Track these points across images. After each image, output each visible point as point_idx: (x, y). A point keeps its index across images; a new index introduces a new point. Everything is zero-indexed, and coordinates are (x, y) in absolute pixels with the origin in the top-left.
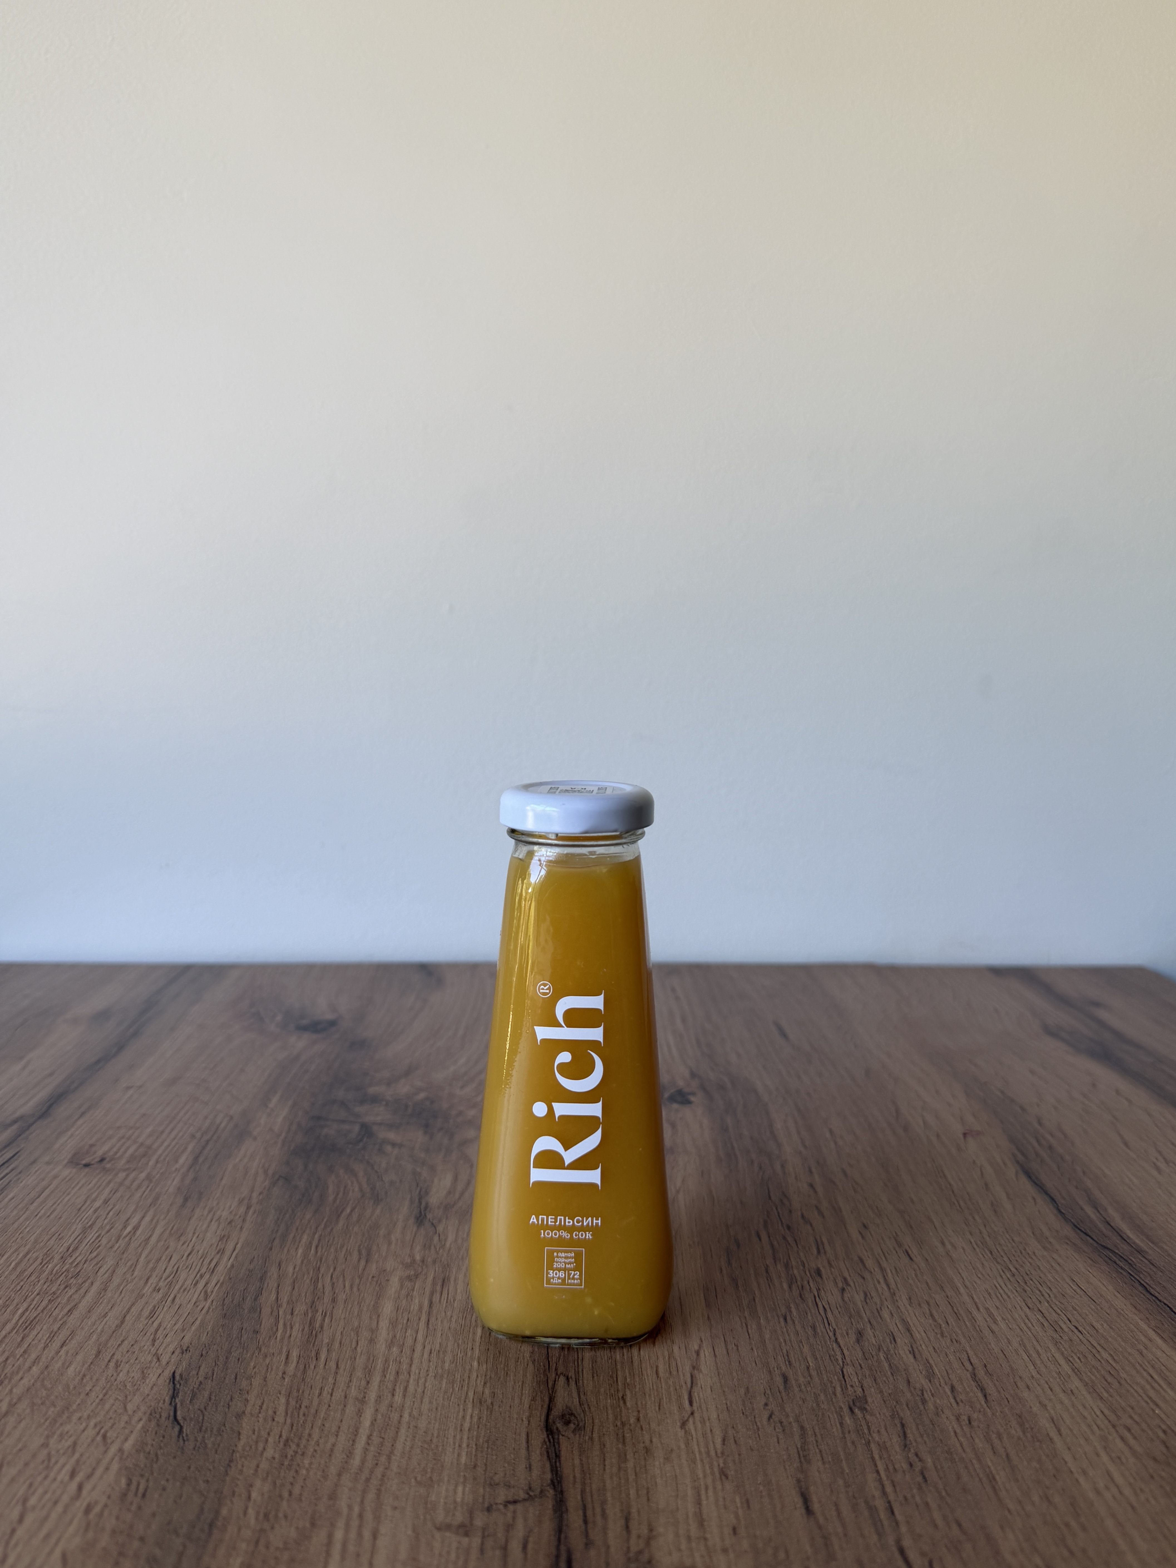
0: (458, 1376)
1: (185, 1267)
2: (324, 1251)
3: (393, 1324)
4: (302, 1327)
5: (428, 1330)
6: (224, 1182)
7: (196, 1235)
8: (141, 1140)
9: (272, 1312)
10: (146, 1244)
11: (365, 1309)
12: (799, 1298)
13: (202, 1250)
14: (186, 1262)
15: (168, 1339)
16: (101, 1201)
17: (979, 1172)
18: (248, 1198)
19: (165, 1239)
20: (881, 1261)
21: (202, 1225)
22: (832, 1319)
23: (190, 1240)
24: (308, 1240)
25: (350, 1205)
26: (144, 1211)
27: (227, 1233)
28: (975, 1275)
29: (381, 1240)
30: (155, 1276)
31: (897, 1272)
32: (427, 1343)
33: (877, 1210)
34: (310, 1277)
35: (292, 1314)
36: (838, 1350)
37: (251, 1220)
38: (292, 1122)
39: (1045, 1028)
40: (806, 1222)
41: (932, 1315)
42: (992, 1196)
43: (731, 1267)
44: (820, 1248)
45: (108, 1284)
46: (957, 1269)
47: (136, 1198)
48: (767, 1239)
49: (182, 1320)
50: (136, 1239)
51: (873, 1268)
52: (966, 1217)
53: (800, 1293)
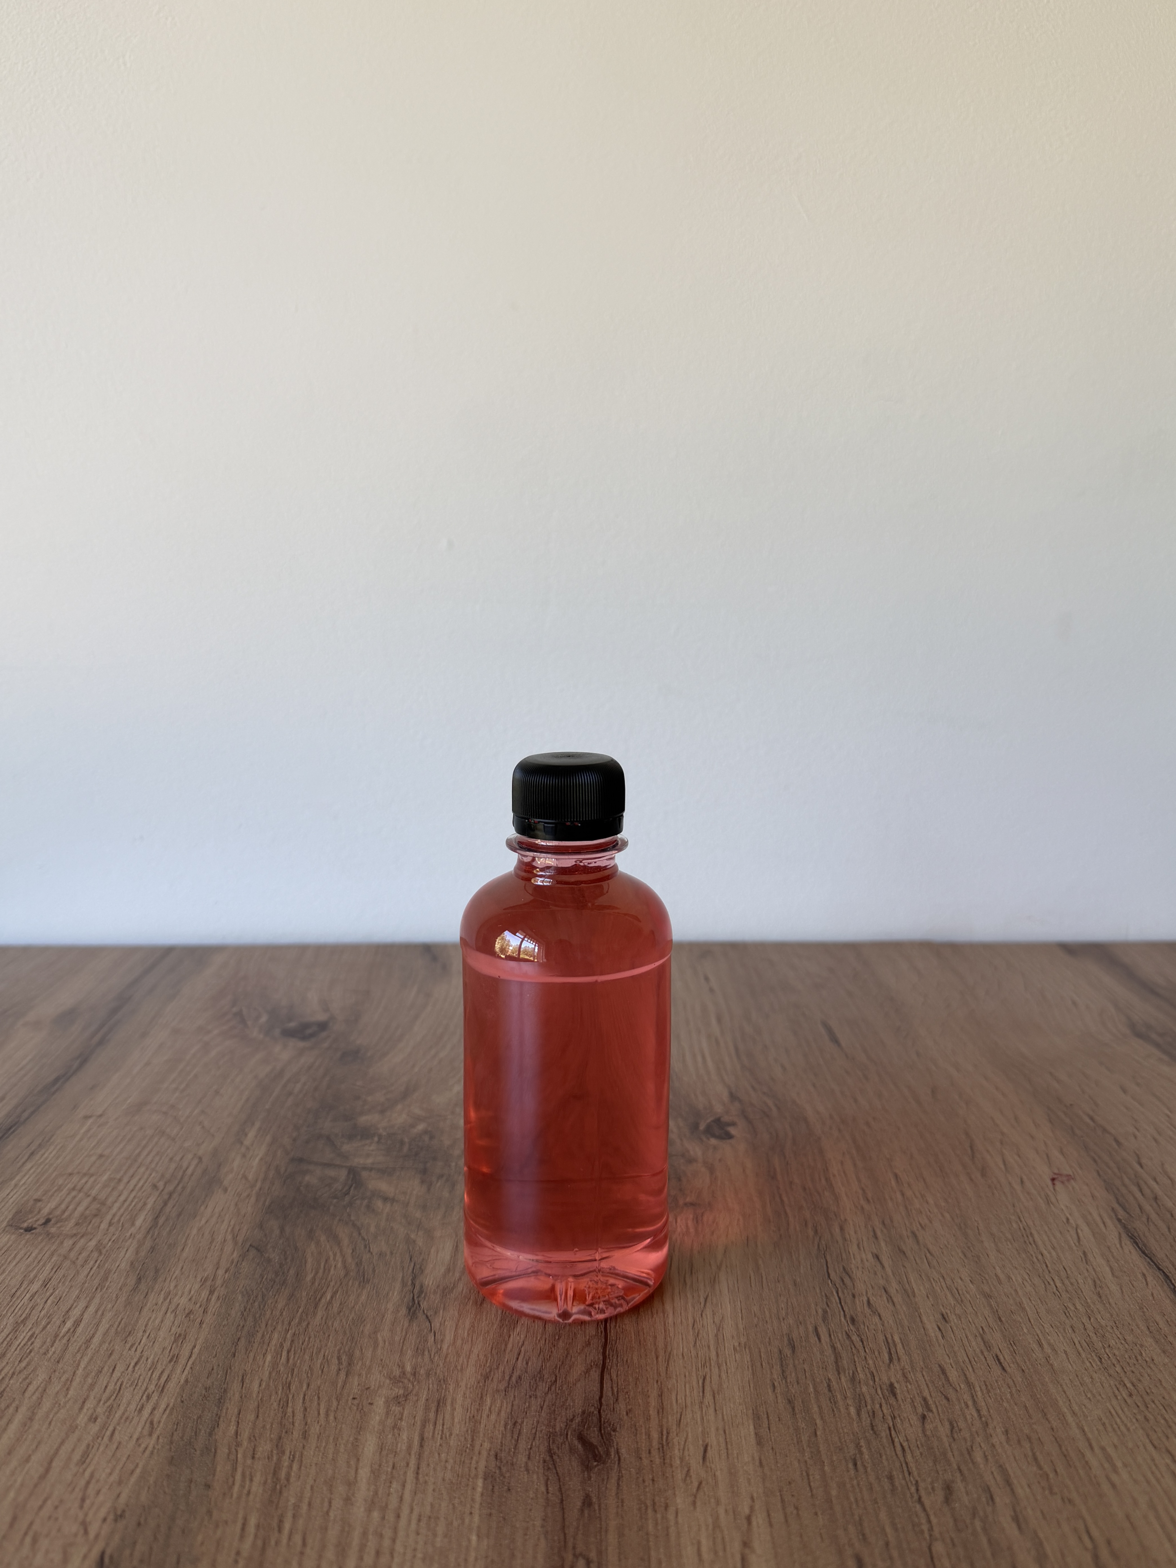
0: (452, 1558)
1: (130, 1382)
2: (296, 1358)
3: (375, 1473)
4: (264, 1478)
5: (416, 1484)
6: (185, 1255)
7: (147, 1334)
8: (94, 1193)
9: (228, 1455)
10: (87, 1348)
11: (342, 1450)
12: (871, 1432)
13: (152, 1357)
14: (131, 1375)
15: (101, 1498)
16: (41, 1282)
17: (1075, 1236)
18: (212, 1277)
19: (109, 1340)
20: (967, 1373)
21: (156, 1318)
22: (912, 1465)
23: (139, 1341)
24: (278, 1340)
25: (330, 1289)
26: (88, 1299)
27: (183, 1332)
28: (1083, 1394)
29: (366, 1341)
30: (92, 1398)
31: (988, 1392)
32: (415, 1503)
33: (957, 1295)
34: (279, 1399)
35: (253, 1458)
36: (922, 1515)
37: (214, 1310)
38: (270, 1165)
39: (1132, 1026)
40: (872, 1311)
41: (1036, 1459)
42: (1094, 1273)
43: (786, 1382)
44: (893, 1353)
45: (35, 1411)
46: (1061, 1385)
47: (82, 1277)
48: (828, 1340)
49: (119, 1468)
50: (75, 1341)
51: (959, 1384)
52: (1066, 1305)
53: (872, 1424)
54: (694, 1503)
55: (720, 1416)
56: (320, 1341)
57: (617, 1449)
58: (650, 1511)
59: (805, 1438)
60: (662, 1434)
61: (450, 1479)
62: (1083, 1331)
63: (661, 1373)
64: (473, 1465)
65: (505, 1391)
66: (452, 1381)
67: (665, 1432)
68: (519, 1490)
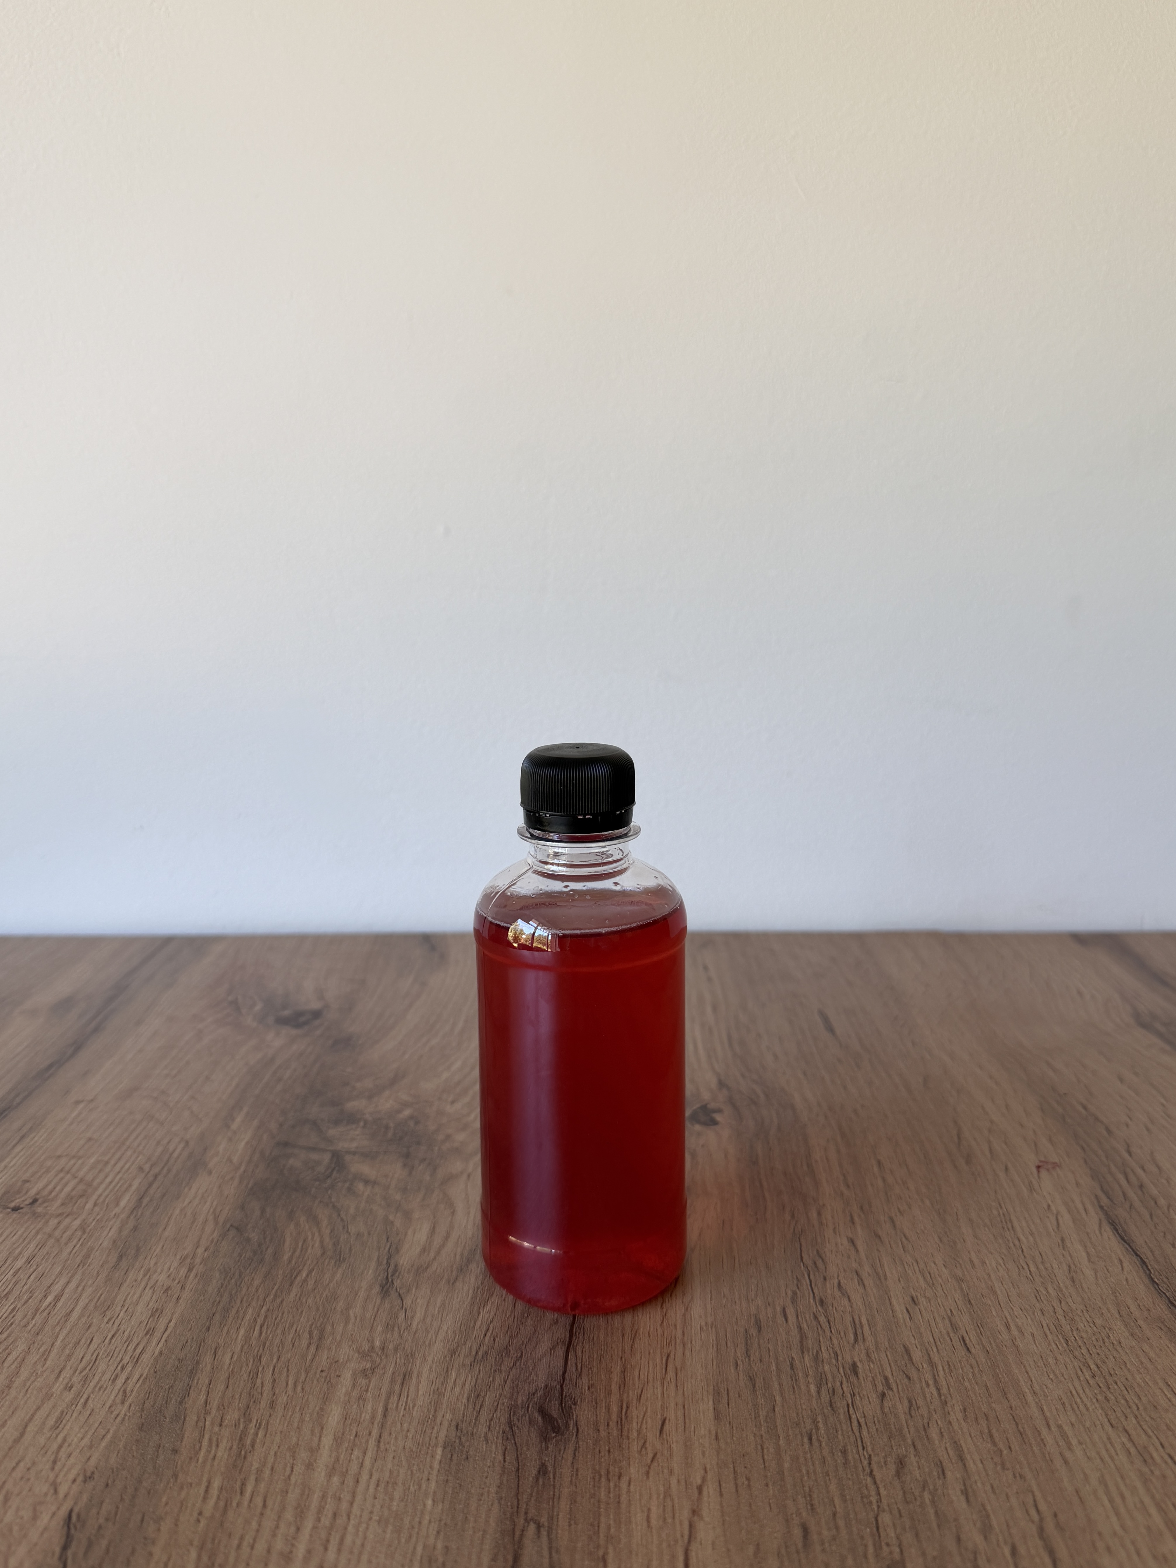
0: (407, 1521)
1: (106, 1354)
2: (269, 1332)
3: (338, 1441)
4: (230, 1444)
5: (377, 1451)
6: (166, 1233)
7: (126, 1308)
8: (81, 1174)
9: (197, 1423)
10: (66, 1321)
11: (307, 1419)
12: (829, 1408)
13: (129, 1330)
14: (108, 1347)
15: (72, 1460)
16: (25, 1259)
17: (1055, 1223)
18: (192, 1255)
19: (88, 1314)
20: (931, 1353)
21: (134, 1294)
22: (867, 1440)
23: (117, 1315)
24: (253, 1315)
25: (306, 1268)
26: (70, 1275)
27: (160, 1306)
28: (1046, 1375)
29: (338, 1316)
30: (69, 1368)
31: (951, 1371)
32: (375, 1469)
33: (929, 1277)
34: (249, 1370)
35: (221, 1425)
36: (872, 1488)
37: (191, 1286)
38: (255, 1149)
39: (1137, 1016)
40: (842, 1293)
41: (991, 1436)
42: (1069, 1259)
43: (749, 1360)
44: (858, 1333)
45: (13, 1379)
46: (1024, 1366)
47: (65, 1254)
48: (795, 1320)
49: (90, 1433)
50: (55, 1314)
51: (922, 1364)
52: (1038, 1289)
53: (831, 1401)
54: (648, 1473)
55: (681, 1392)
56: (293, 1317)
57: (577, 1421)
58: (603, 1480)
59: (762, 1414)
60: (622, 1408)
61: (410, 1448)
62: (1052, 1314)
63: (626, 1351)
64: (434, 1435)
65: (471, 1365)
66: (420, 1355)
67: (625, 1406)
68: (477, 1458)
